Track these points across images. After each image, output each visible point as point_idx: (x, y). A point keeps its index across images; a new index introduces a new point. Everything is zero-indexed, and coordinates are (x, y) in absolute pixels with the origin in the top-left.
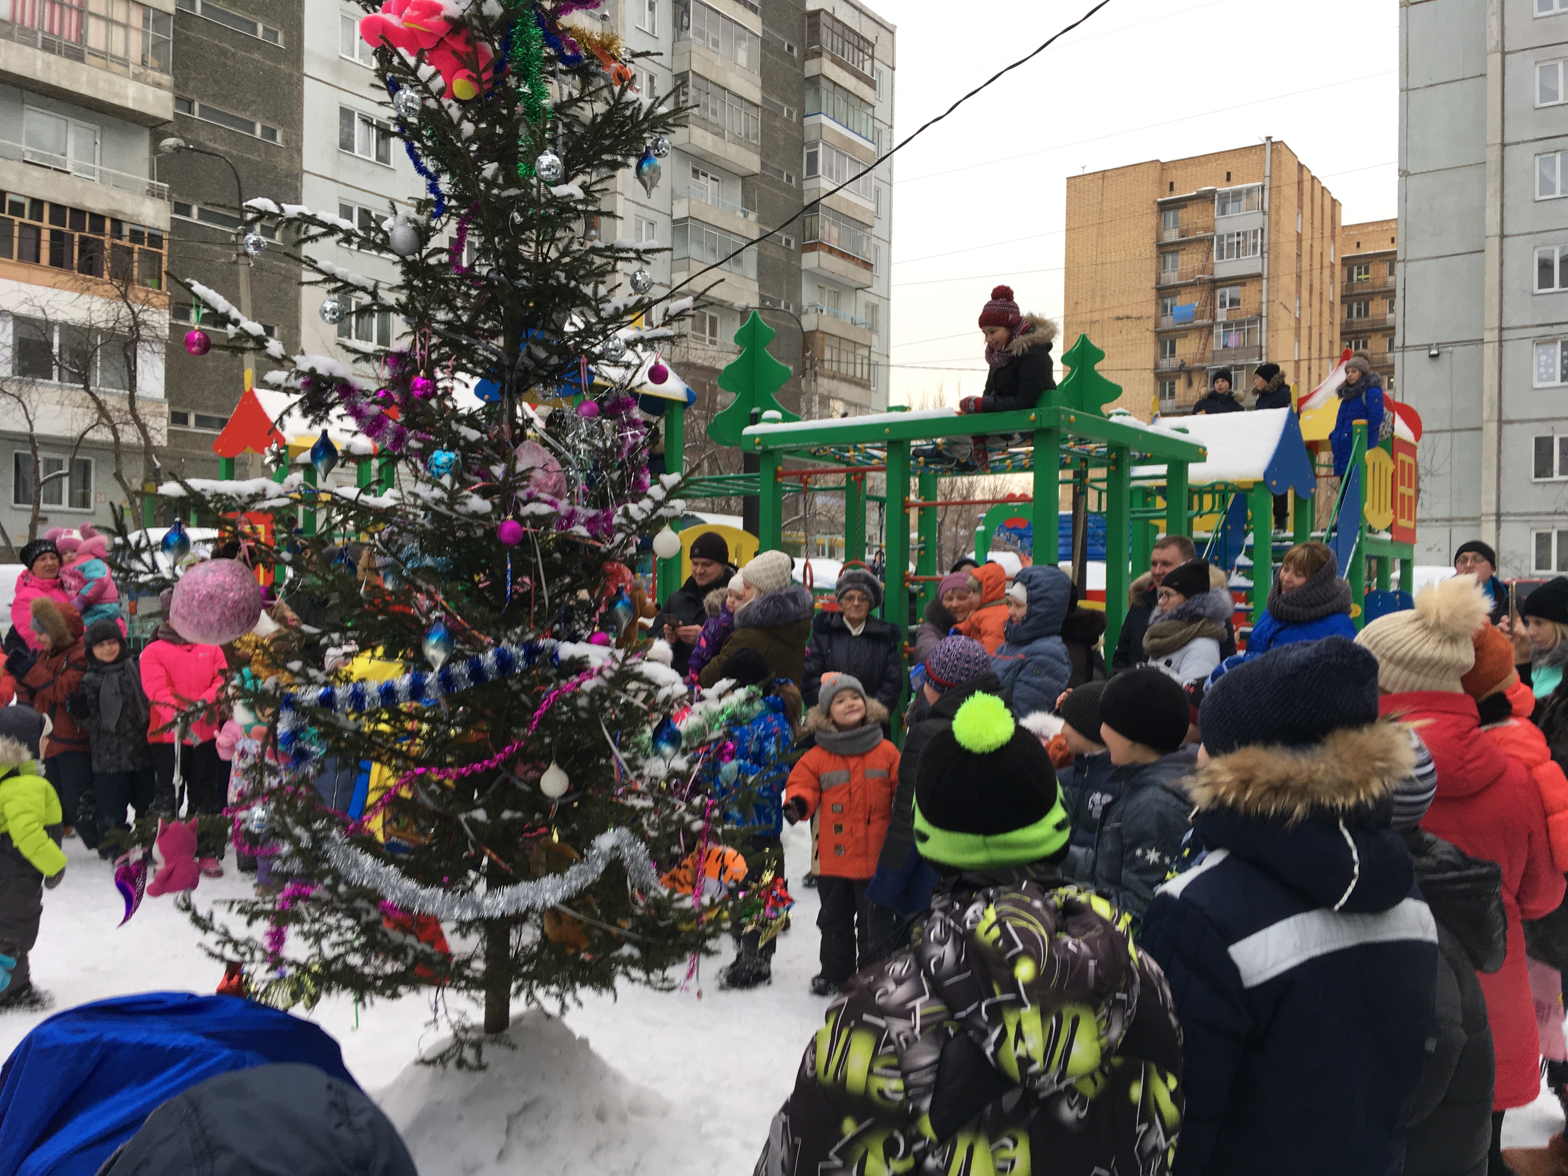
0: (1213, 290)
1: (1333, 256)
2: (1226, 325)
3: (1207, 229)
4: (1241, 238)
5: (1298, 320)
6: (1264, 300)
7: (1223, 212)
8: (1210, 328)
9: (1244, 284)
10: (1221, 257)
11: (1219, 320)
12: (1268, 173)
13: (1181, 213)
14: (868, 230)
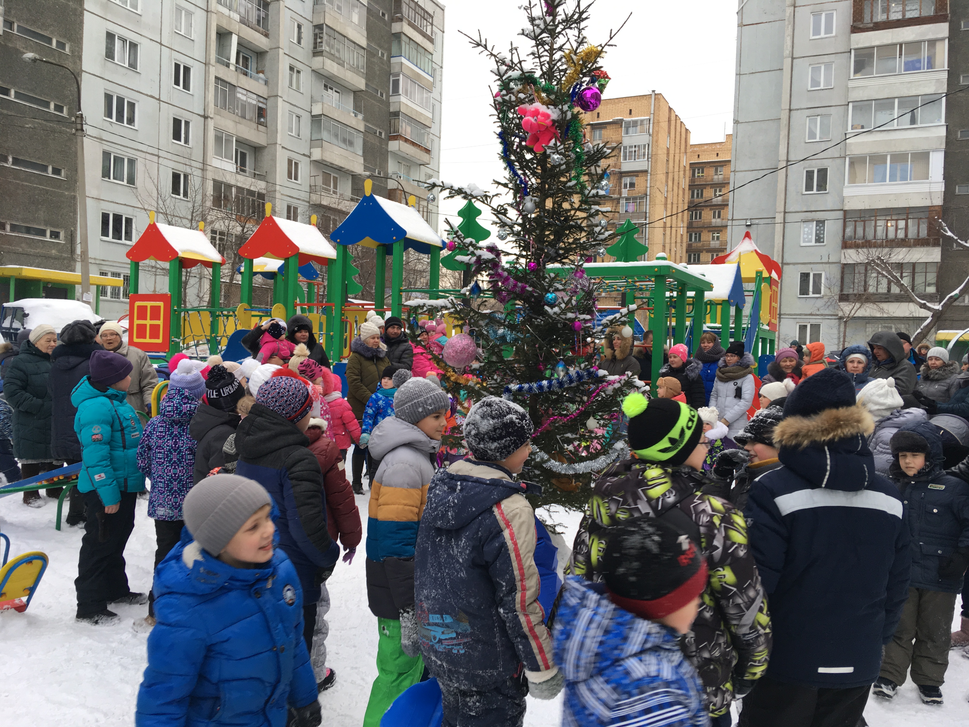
0: (620, 179)
1: (685, 162)
2: (627, 199)
3: (618, 142)
4: (637, 149)
5: (666, 198)
6: (648, 186)
7: (627, 133)
8: (618, 200)
9: (637, 176)
10: (625, 159)
11: (623, 196)
12: (652, 112)
13: (603, 132)
14: (428, 129)
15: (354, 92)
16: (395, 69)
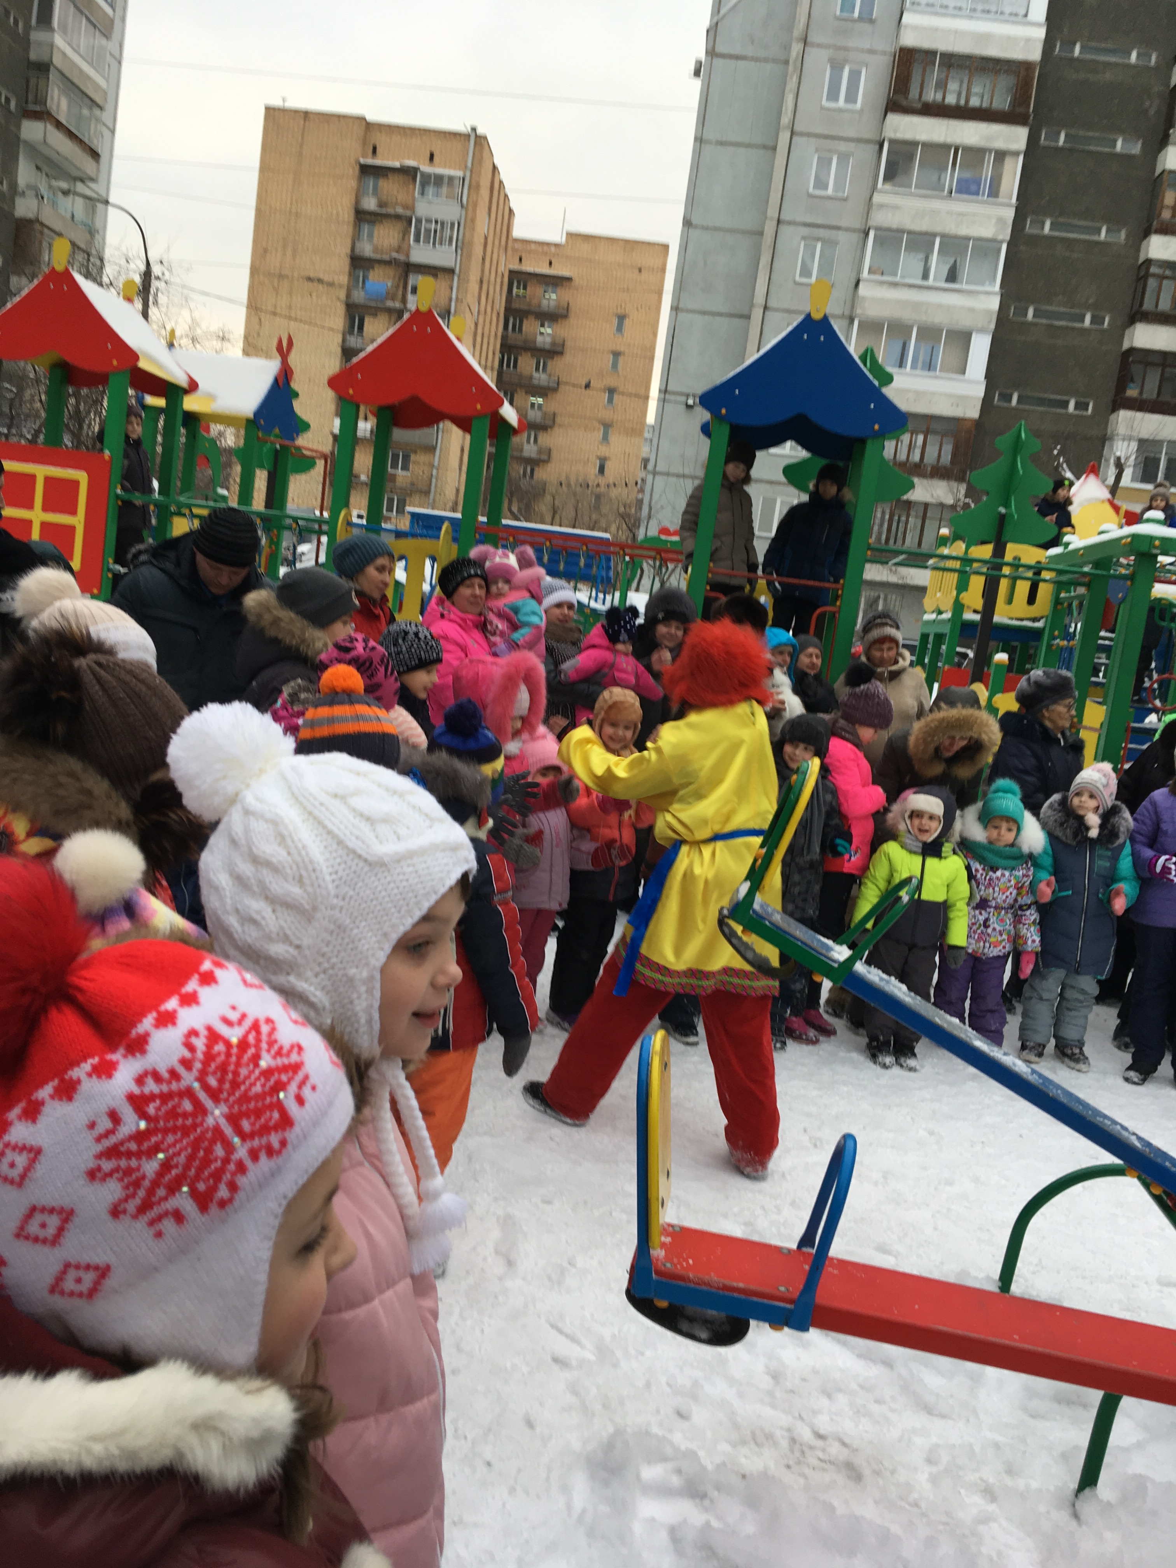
0: (406, 275)
1: (504, 267)
3: (406, 207)
4: (439, 227)
5: (476, 324)
6: (454, 297)
7: (422, 193)
9: (436, 276)
10: (417, 239)
12: (469, 164)
13: (382, 183)
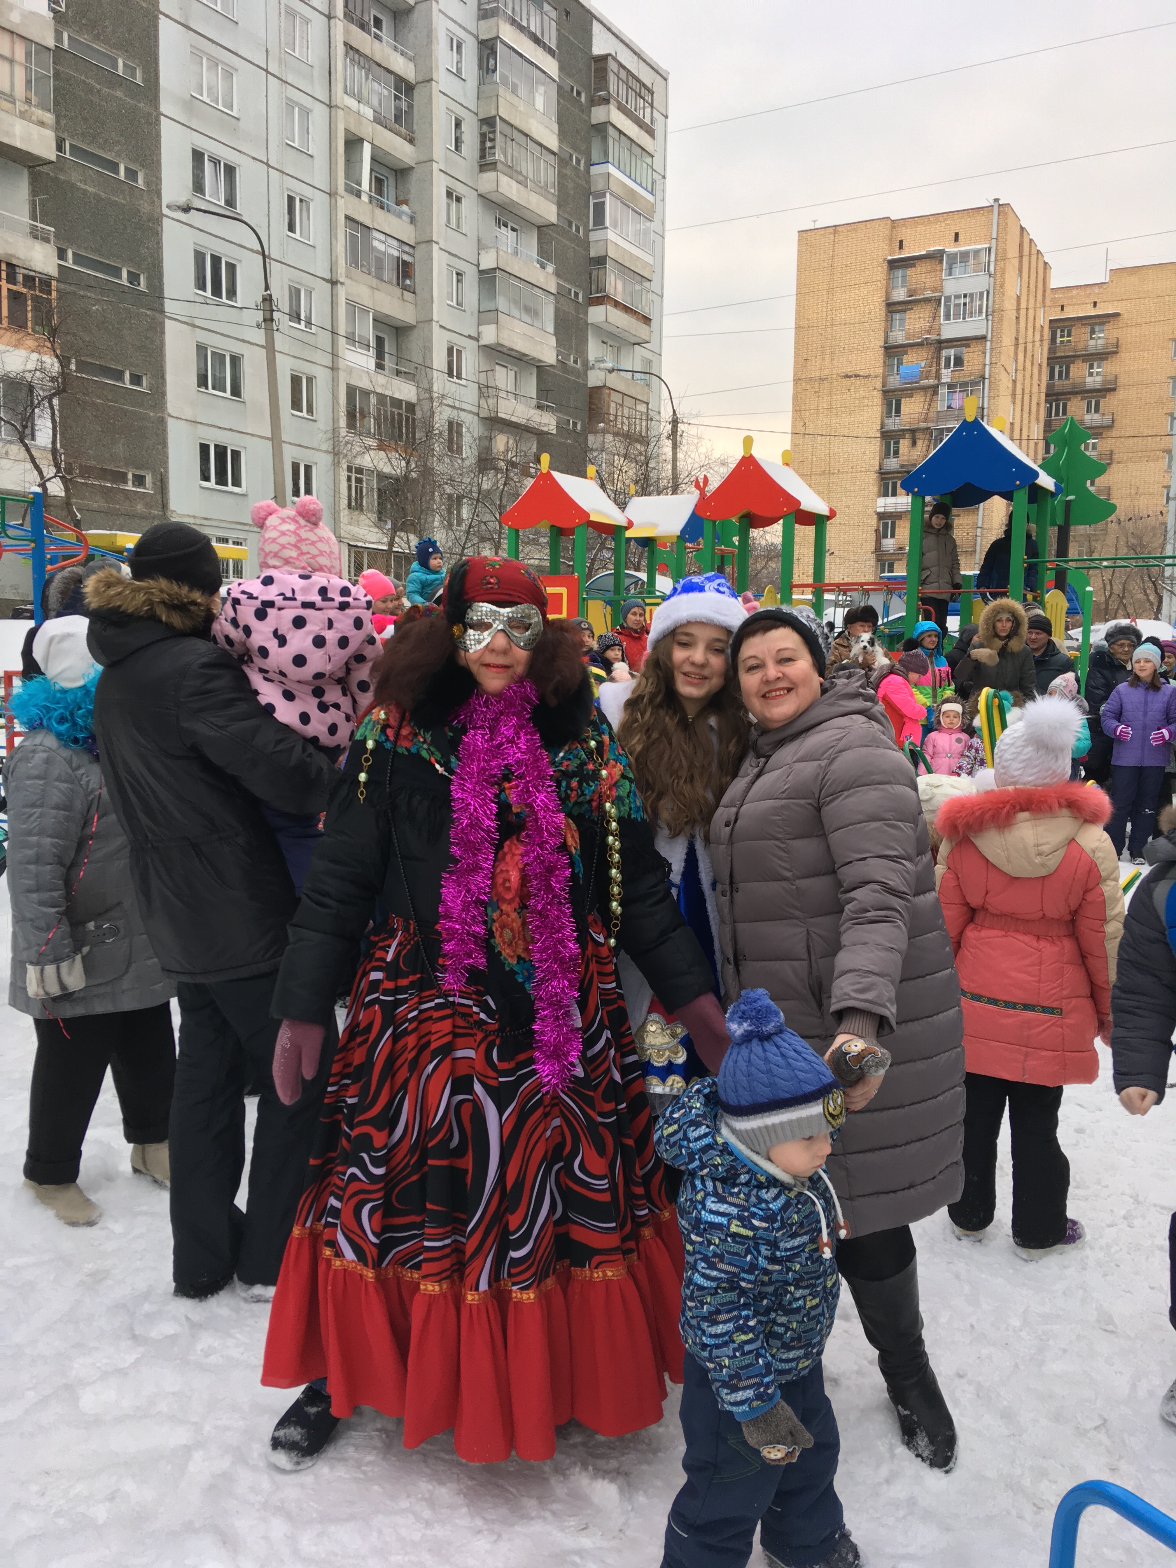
0: (939, 350)
2: (951, 386)
3: (934, 290)
6: (987, 362)
8: (935, 389)
9: (968, 346)
10: (947, 317)
11: (943, 381)
12: (994, 236)
14: (647, 284)
15: (539, 227)
16: (598, 185)
